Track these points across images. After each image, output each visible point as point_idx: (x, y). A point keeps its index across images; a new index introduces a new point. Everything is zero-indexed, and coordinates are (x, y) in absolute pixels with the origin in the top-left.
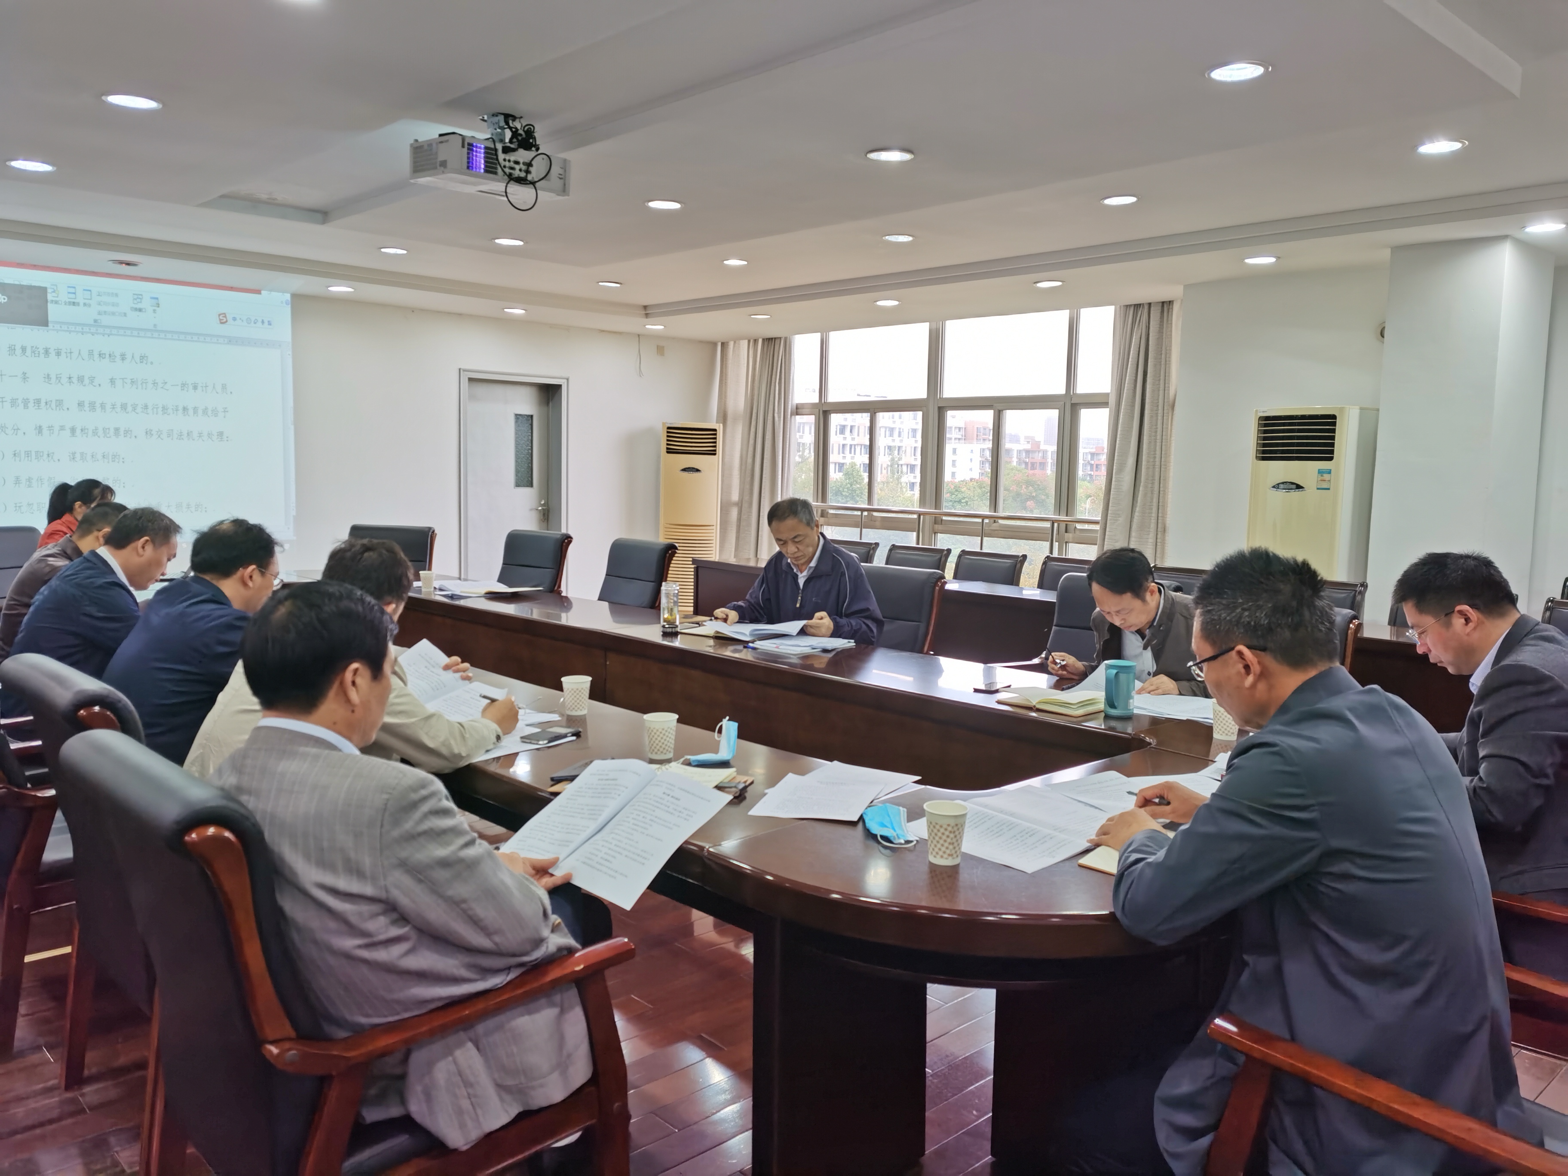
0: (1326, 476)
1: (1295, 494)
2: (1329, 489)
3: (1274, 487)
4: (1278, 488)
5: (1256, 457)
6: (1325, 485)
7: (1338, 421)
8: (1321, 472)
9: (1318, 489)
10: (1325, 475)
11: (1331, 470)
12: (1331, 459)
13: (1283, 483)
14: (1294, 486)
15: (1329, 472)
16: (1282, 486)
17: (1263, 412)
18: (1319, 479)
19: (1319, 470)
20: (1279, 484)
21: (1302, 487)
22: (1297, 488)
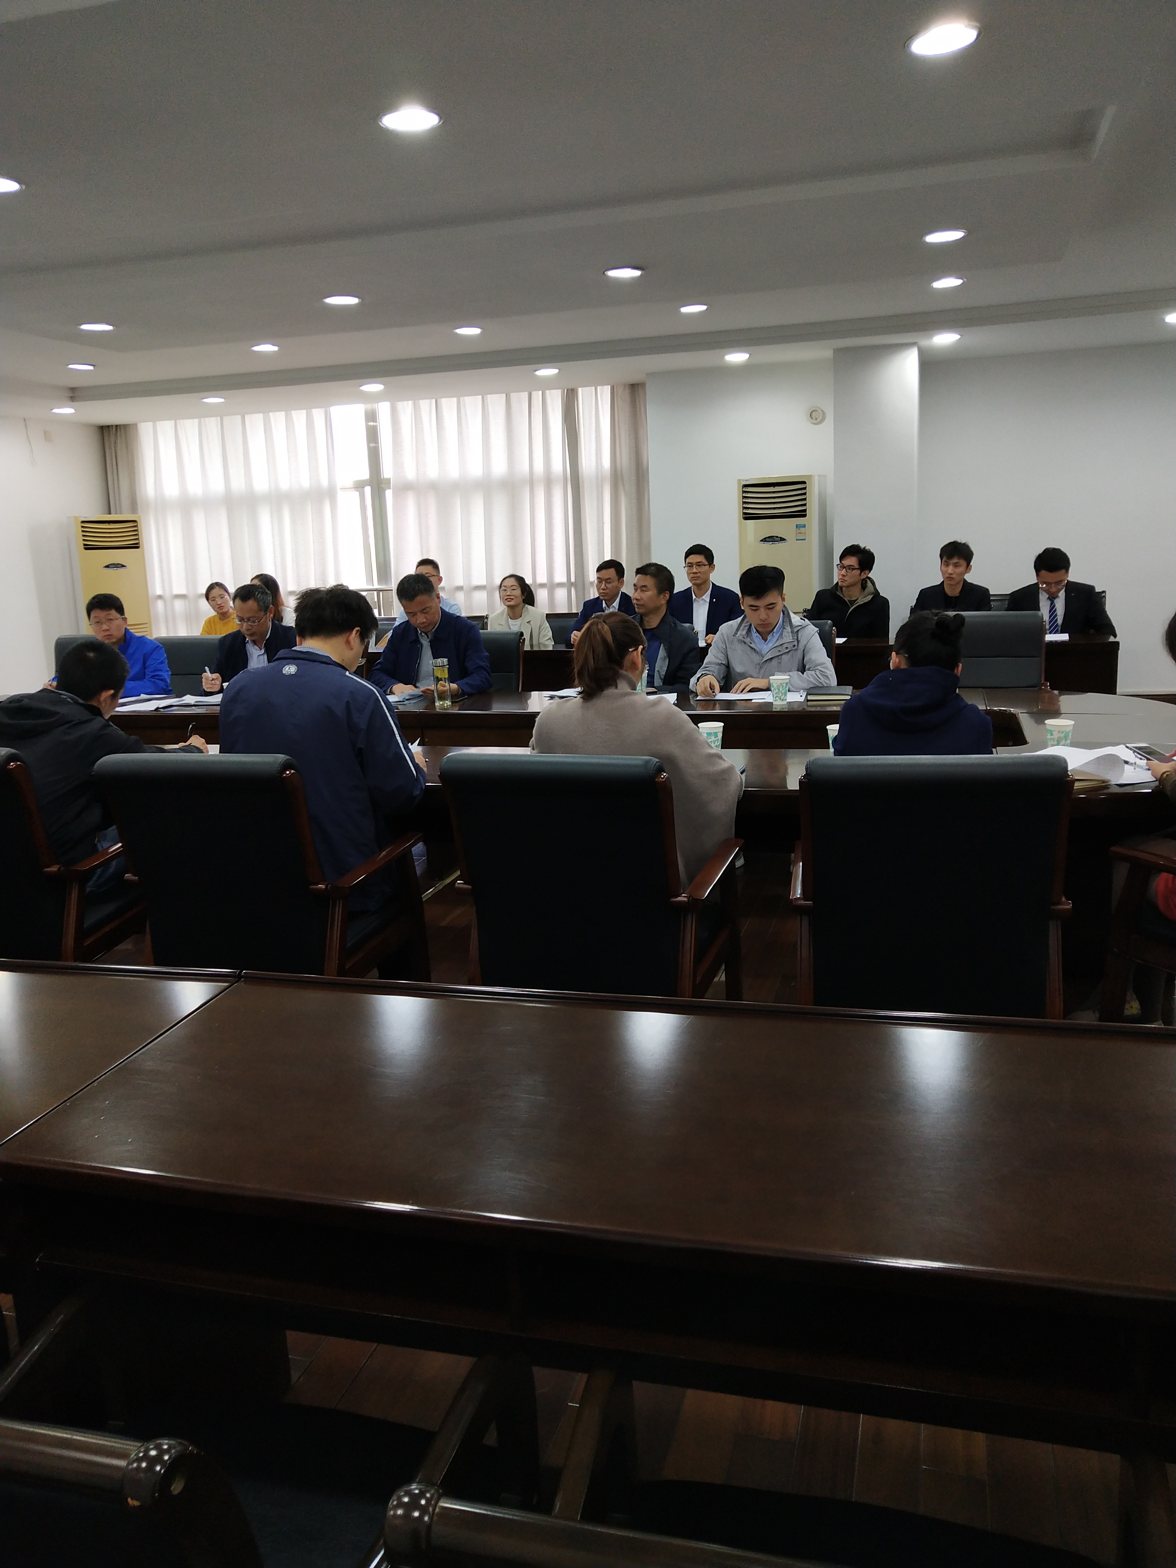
0: (802, 530)
1: (779, 545)
2: (804, 540)
3: (761, 541)
4: (765, 541)
5: (742, 519)
6: (804, 537)
7: (809, 485)
8: (799, 527)
9: (796, 539)
10: (801, 529)
11: (805, 525)
12: (805, 516)
13: (769, 537)
14: (778, 539)
15: (804, 526)
16: (767, 539)
17: (746, 481)
18: (797, 532)
19: (796, 525)
20: (765, 538)
21: (784, 540)
22: (781, 540)
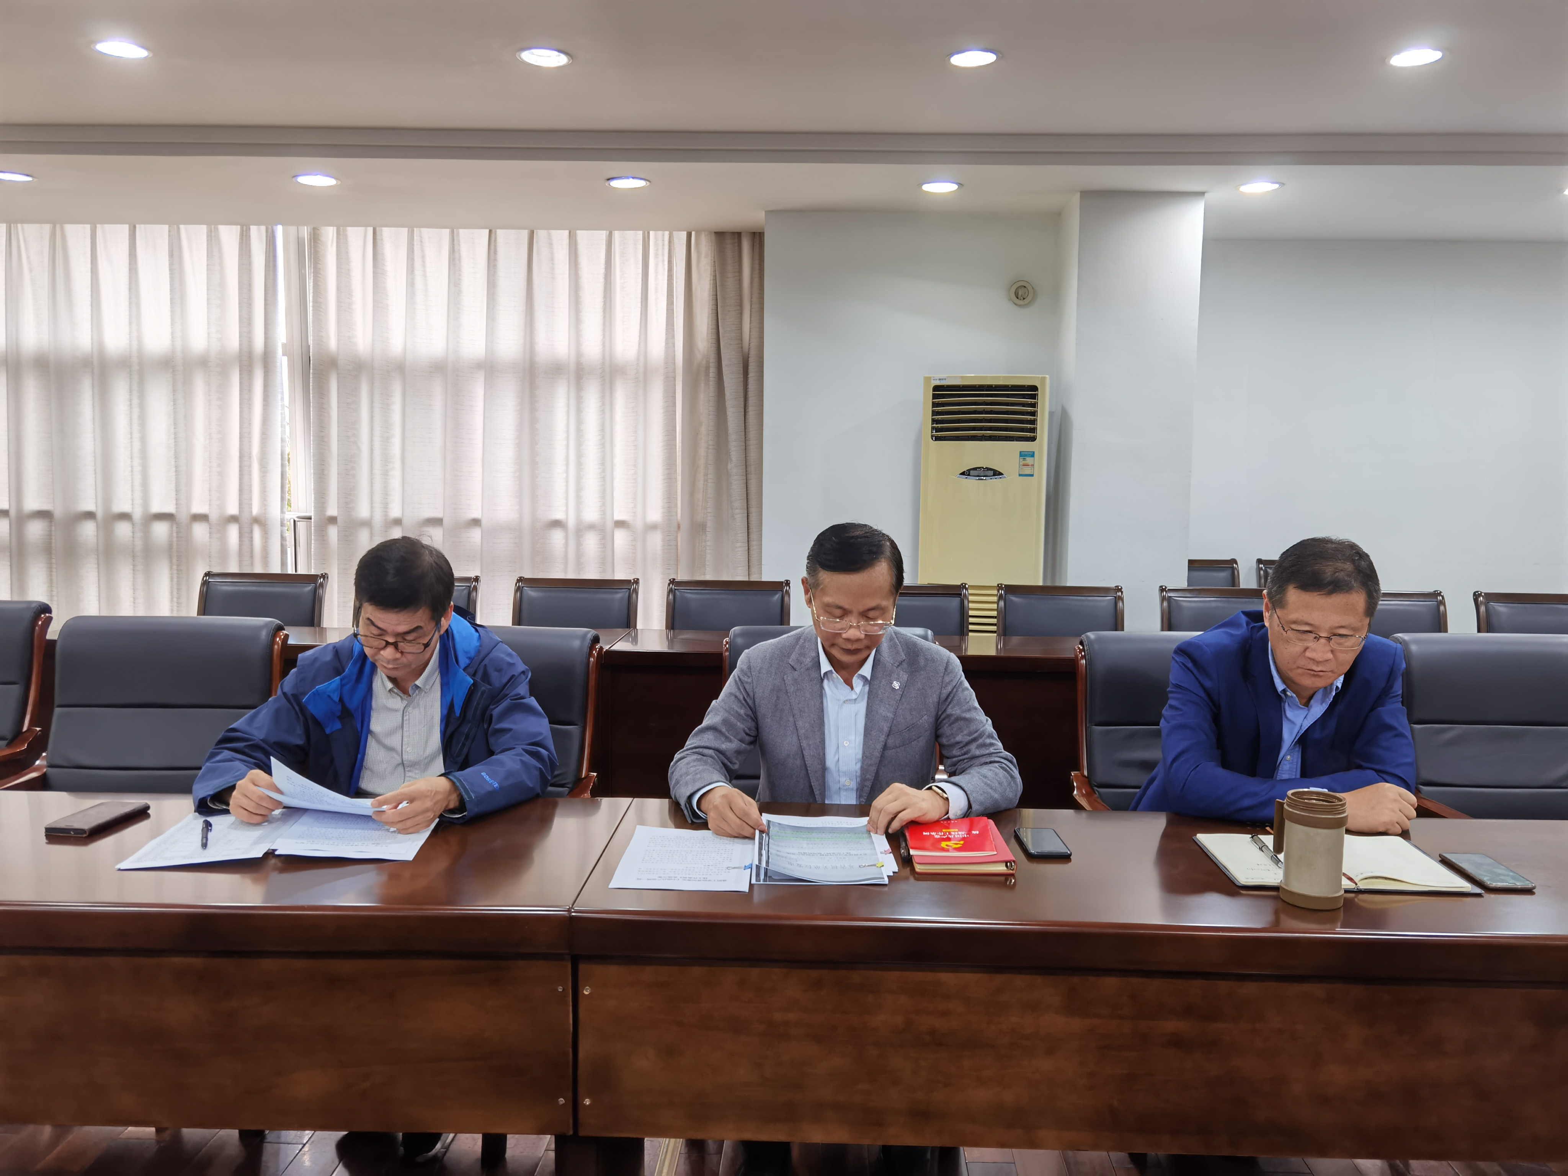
0: (1029, 460)
1: (995, 481)
2: (1032, 475)
4: (969, 475)
5: (932, 436)
6: (1027, 471)
7: (1040, 392)
8: (1023, 455)
9: (1020, 475)
10: (1027, 458)
11: (1034, 452)
12: (1033, 439)
13: (974, 469)
14: (991, 473)
15: (1032, 455)
16: (973, 472)
17: (940, 379)
18: (1021, 464)
19: (1021, 452)
20: (969, 470)
21: (1000, 474)
22: (994, 475)
